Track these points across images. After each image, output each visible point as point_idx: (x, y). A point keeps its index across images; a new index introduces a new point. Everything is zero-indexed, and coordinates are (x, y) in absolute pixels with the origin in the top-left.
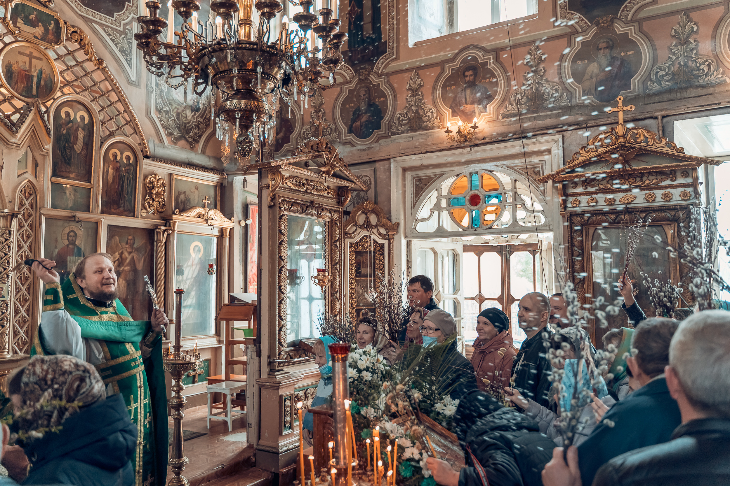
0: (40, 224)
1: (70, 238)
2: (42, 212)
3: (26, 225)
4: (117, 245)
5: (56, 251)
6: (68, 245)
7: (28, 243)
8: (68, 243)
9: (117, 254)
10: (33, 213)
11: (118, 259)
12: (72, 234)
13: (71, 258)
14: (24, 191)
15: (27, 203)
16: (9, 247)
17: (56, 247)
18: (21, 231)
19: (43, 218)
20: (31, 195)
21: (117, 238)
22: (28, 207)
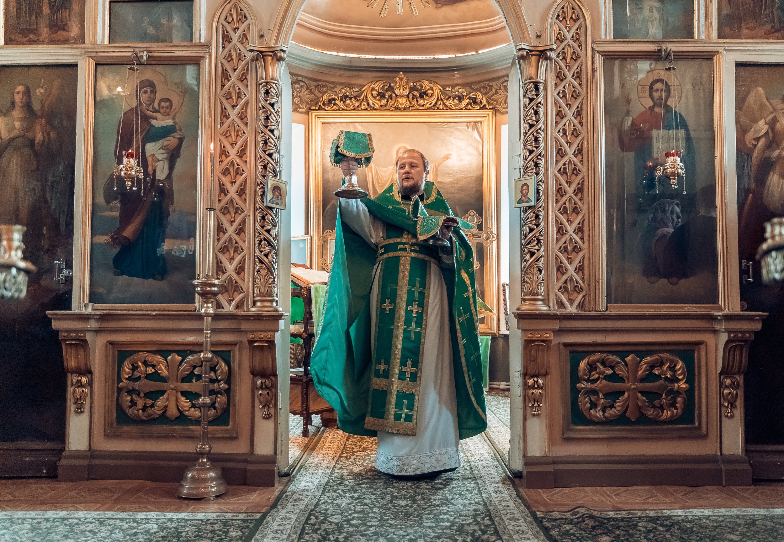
0: (594, 71)
1: (656, 95)
2: (596, 48)
3: (569, 75)
4: (762, 105)
5: (629, 121)
6: (652, 108)
7: (574, 108)
8: (651, 103)
9: (762, 122)
10: (582, 54)
11: (767, 133)
12: (658, 86)
13: (661, 132)
14: (561, 17)
15: (569, 36)
16: (536, 113)
17: (628, 114)
18: (561, 87)
19: (599, 59)
20: (575, 21)
21: (760, 89)
22: (571, 42)
